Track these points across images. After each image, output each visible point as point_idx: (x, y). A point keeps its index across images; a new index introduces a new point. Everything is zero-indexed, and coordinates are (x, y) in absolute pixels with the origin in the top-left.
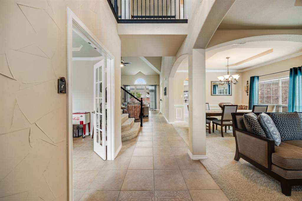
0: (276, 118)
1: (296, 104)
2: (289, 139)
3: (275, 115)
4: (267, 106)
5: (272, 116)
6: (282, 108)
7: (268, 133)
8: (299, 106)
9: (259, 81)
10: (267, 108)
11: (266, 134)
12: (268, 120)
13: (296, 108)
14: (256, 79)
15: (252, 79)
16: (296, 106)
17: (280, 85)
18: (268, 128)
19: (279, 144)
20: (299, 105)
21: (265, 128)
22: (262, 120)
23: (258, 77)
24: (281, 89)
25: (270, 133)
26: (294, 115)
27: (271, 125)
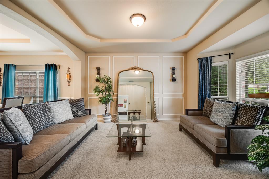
0: (29, 112)
1: (49, 94)
2: (41, 130)
3: (27, 108)
4: (23, 98)
5: (25, 109)
6: (38, 98)
7: (16, 134)
8: (51, 96)
9: (16, 70)
10: (23, 100)
11: (13, 135)
12: (17, 116)
13: (49, 98)
14: (12, 68)
15: (8, 67)
16: (49, 96)
17: (37, 78)
18: (16, 127)
19: (30, 141)
20: (51, 94)
21: (12, 128)
22: (7, 118)
23: (15, 66)
24: (38, 81)
25: (20, 132)
26: (46, 104)
27: (21, 122)
